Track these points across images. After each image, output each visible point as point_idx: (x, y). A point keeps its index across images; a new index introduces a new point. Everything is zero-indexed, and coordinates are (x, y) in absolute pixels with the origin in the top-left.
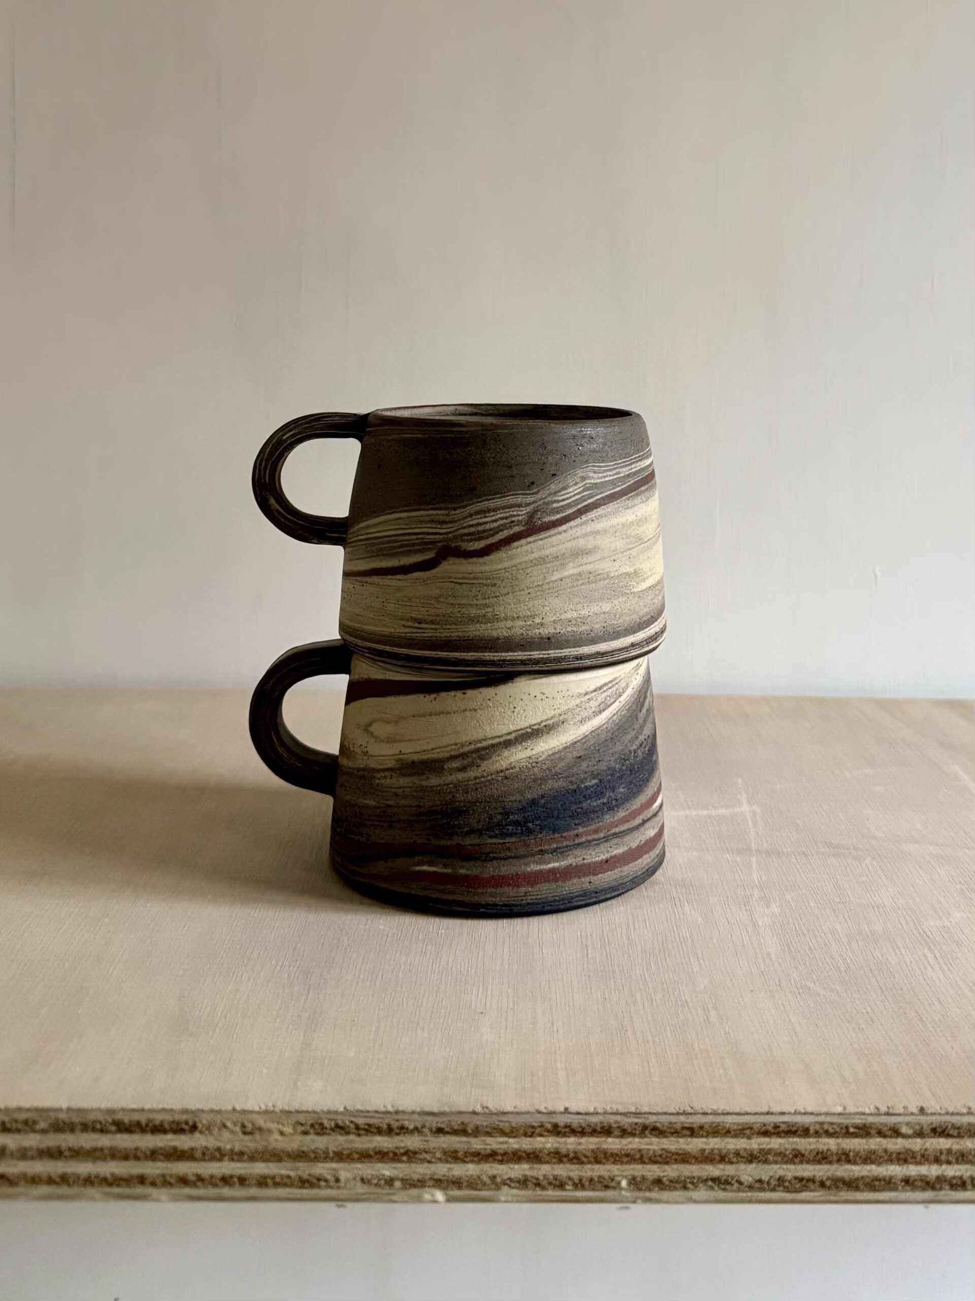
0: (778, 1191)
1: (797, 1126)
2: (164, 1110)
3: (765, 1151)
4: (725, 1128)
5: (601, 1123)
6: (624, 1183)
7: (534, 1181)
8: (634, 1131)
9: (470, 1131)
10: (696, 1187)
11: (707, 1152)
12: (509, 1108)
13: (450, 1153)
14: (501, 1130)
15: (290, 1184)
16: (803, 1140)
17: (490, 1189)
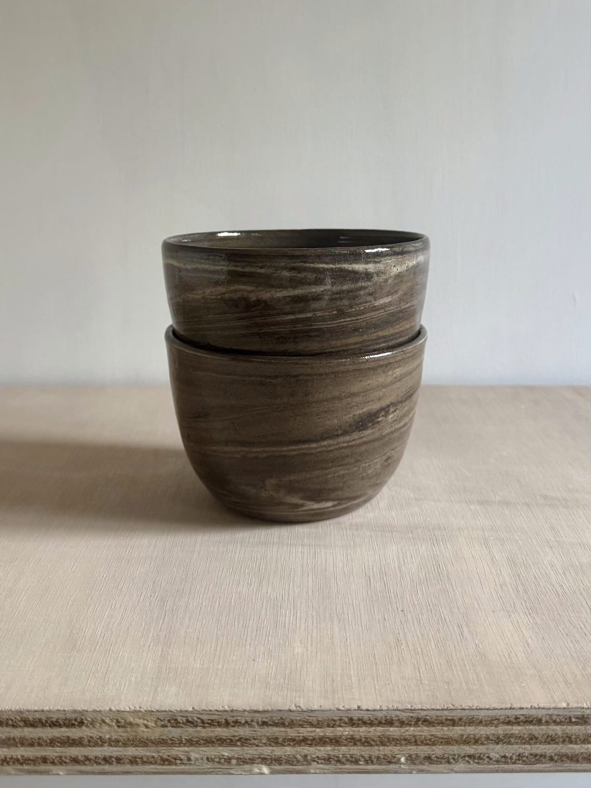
0: (519, 764)
1: (533, 717)
2: (58, 710)
3: (508, 736)
4: (478, 719)
5: (386, 717)
6: (403, 760)
7: (336, 759)
8: (410, 723)
9: (287, 724)
10: (457, 761)
11: (465, 737)
12: (316, 707)
13: (273, 740)
14: (311, 722)
15: (154, 762)
16: (537, 727)
17: (303, 765)
